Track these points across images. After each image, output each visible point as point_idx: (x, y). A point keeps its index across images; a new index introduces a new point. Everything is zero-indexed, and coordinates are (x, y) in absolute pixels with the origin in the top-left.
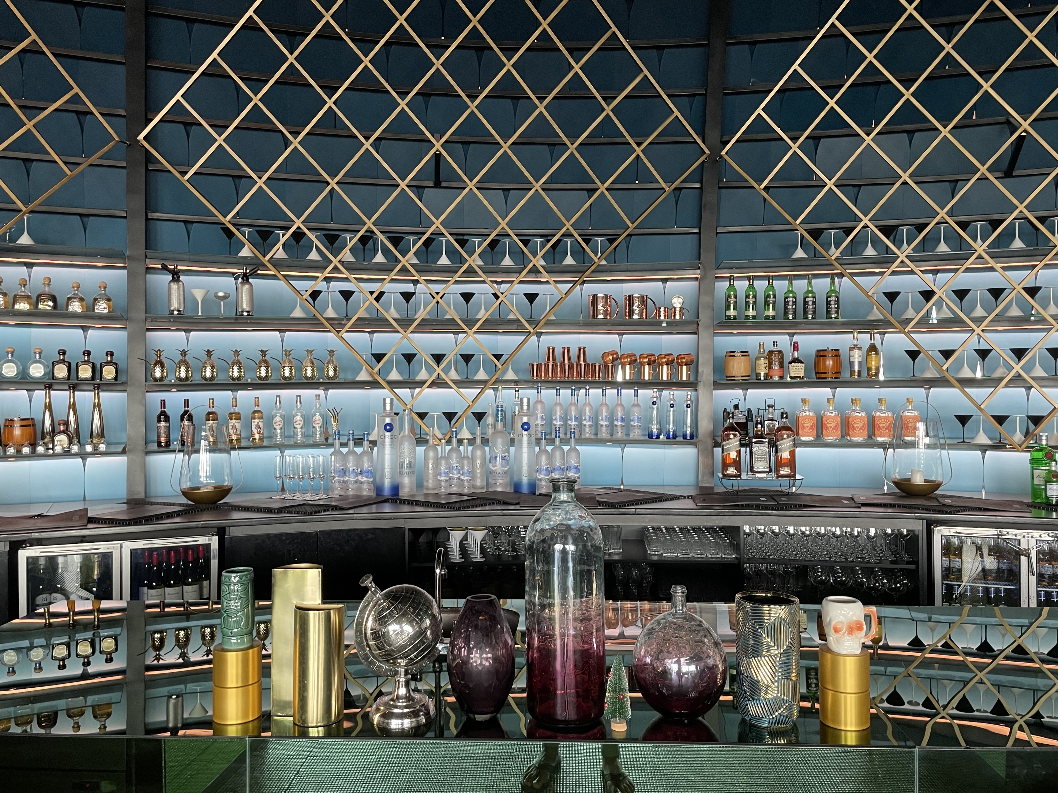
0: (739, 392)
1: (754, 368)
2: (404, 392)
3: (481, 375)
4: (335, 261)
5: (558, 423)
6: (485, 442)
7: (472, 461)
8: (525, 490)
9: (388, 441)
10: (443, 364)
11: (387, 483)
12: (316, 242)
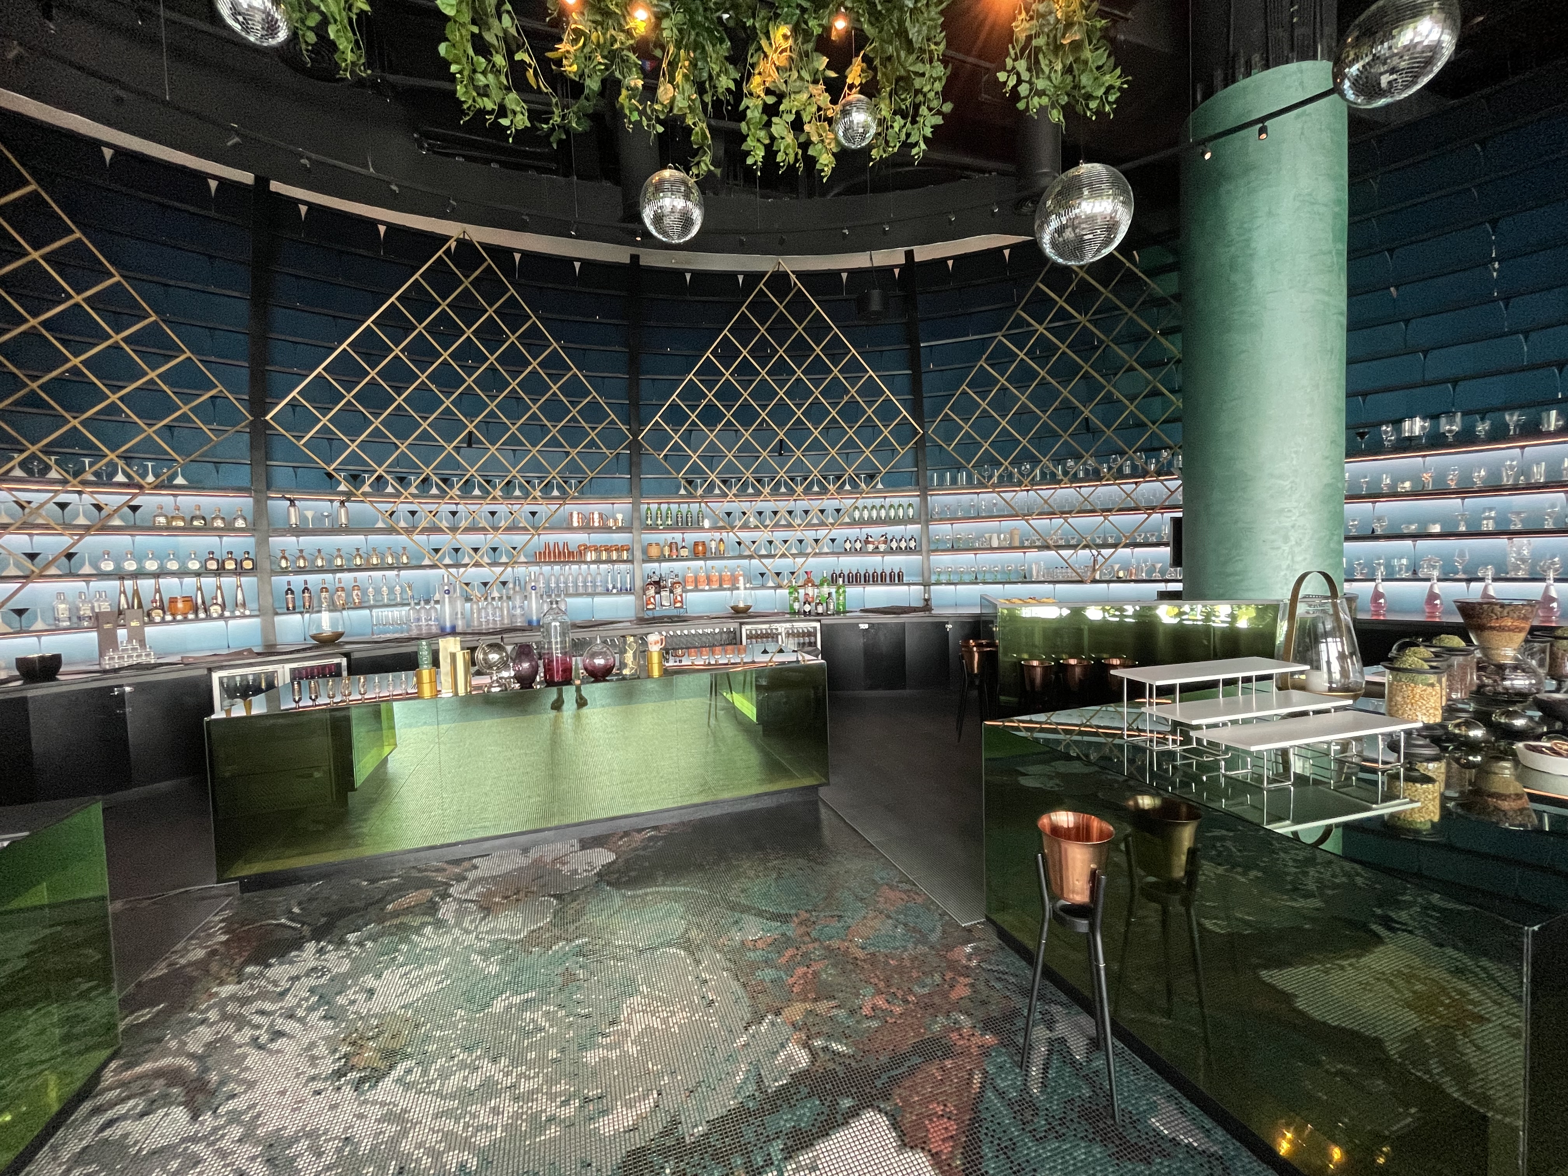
0: (656, 565)
1: (662, 551)
2: (453, 570)
3: (504, 559)
4: (406, 494)
5: (553, 585)
6: (509, 598)
7: (501, 609)
8: (535, 624)
9: (447, 600)
10: (480, 553)
11: (448, 625)
12: (391, 481)
